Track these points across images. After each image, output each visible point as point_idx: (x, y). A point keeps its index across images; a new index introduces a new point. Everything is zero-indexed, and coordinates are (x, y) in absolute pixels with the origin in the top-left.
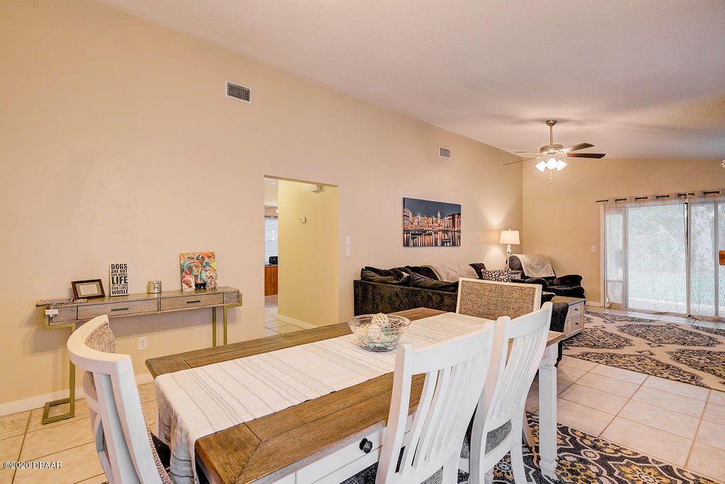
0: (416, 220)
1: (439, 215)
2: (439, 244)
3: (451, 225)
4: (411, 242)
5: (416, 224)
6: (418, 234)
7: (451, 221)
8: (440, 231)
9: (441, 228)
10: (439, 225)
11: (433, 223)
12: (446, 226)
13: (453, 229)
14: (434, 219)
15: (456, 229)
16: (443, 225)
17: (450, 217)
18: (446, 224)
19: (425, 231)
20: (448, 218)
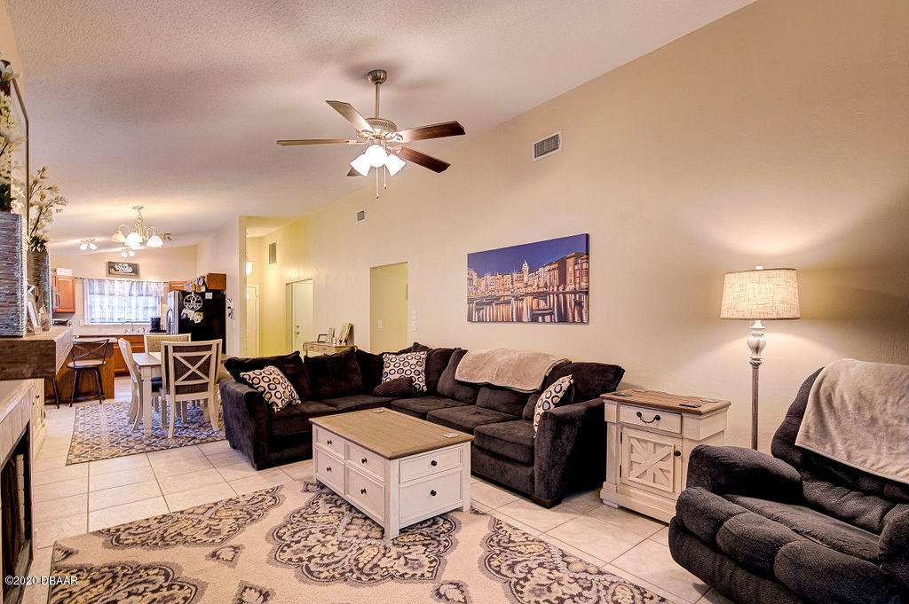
0: (483, 283)
1: (525, 267)
2: (525, 317)
3: (556, 282)
4: (475, 315)
5: (482, 288)
7: (556, 272)
8: (527, 294)
9: (529, 290)
10: (527, 286)
11: (512, 283)
12: (542, 285)
13: (561, 288)
14: (515, 275)
15: (569, 288)
16: (536, 284)
17: (553, 266)
18: (542, 280)
19: (498, 298)
20: (548, 268)
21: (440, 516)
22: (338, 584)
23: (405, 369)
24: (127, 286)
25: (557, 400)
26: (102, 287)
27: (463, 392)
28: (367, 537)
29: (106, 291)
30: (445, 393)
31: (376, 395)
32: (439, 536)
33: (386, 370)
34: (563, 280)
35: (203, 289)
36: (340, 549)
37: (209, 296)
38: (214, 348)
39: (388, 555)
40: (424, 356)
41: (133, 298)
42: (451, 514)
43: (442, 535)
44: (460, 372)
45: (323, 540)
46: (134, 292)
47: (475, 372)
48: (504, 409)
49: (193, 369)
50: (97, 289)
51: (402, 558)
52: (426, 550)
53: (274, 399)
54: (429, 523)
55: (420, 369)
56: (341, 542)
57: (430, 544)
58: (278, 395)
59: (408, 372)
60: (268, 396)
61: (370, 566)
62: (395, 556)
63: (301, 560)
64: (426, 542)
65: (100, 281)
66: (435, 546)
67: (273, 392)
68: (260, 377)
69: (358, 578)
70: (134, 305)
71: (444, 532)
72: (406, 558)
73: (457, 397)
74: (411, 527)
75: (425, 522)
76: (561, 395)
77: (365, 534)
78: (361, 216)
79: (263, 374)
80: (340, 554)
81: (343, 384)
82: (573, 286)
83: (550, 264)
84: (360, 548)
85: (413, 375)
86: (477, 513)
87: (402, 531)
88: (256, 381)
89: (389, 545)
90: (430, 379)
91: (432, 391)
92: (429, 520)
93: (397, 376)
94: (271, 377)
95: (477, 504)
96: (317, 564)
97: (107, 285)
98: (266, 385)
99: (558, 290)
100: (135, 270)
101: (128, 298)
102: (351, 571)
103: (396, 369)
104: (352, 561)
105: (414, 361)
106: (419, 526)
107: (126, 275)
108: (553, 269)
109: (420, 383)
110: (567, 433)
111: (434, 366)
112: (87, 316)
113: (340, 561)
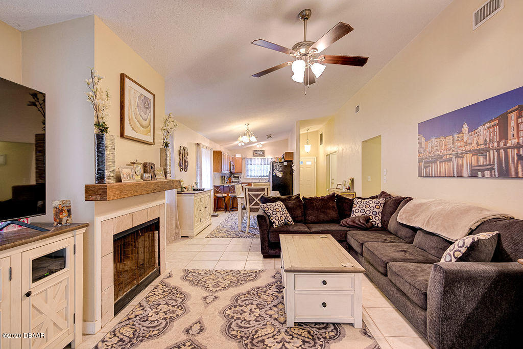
0: (430, 145)
1: (465, 127)
3: (496, 138)
5: (429, 149)
6: (432, 162)
7: (497, 129)
8: (467, 152)
9: (469, 147)
10: (466, 144)
11: (453, 143)
12: (481, 142)
13: (502, 144)
14: (456, 136)
15: (512, 142)
16: (475, 142)
17: (493, 123)
18: (481, 138)
19: (442, 157)
20: (488, 125)
21: (334, 324)
22: (234, 343)
23: (366, 210)
24: (260, 160)
25: (459, 255)
26: (251, 161)
27: (403, 232)
28: (276, 319)
29: (253, 163)
30: (392, 231)
31: (341, 226)
32: (319, 339)
33: (354, 209)
34: (504, 135)
35: (283, 160)
36: (256, 320)
37: (285, 164)
38: (266, 190)
39: (276, 337)
40: (383, 202)
41: (262, 166)
42: (343, 326)
43: (322, 340)
44: (400, 216)
45: (253, 310)
46: (263, 163)
47: (413, 217)
48: (433, 252)
49: (257, 200)
50: (249, 163)
51: (281, 344)
52: (301, 346)
53: (274, 220)
54: (322, 326)
55: (377, 211)
56: (260, 315)
57: (308, 342)
58: (277, 218)
59: (368, 212)
60: (272, 218)
61: (260, 339)
62: (278, 340)
63: (233, 317)
64: (307, 340)
65: (251, 159)
66: (310, 345)
67: (274, 216)
68: (269, 207)
69: (246, 345)
70: (262, 169)
71: (325, 338)
72: (284, 345)
73: (399, 235)
74: (306, 324)
75: (319, 324)
76: (464, 250)
77: (276, 316)
78: (357, 109)
79: (271, 206)
80: (253, 323)
81: (322, 215)
82: (516, 140)
83: (490, 122)
84: (266, 324)
85: (371, 214)
86: (366, 333)
87: (298, 324)
88: (267, 209)
89: (283, 331)
90: (385, 218)
91: (384, 229)
92: (323, 323)
93: (360, 214)
94: (275, 208)
95: (373, 326)
96: (237, 324)
97: (253, 160)
98: (271, 212)
99: (498, 145)
100: (263, 154)
101: (260, 166)
102: (247, 338)
103: (360, 209)
104: (254, 331)
105: (374, 205)
106: (313, 325)
107: (260, 155)
108: (493, 126)
109: (377, 221)
110: (462, 290)
111: (388, 210)
112: (246, 174)
113: (249, 328)
